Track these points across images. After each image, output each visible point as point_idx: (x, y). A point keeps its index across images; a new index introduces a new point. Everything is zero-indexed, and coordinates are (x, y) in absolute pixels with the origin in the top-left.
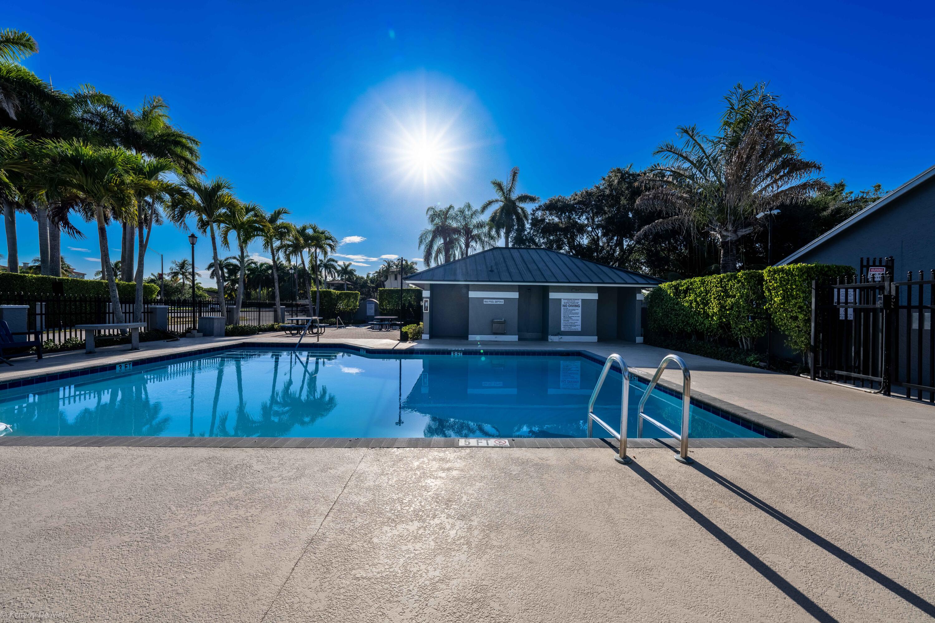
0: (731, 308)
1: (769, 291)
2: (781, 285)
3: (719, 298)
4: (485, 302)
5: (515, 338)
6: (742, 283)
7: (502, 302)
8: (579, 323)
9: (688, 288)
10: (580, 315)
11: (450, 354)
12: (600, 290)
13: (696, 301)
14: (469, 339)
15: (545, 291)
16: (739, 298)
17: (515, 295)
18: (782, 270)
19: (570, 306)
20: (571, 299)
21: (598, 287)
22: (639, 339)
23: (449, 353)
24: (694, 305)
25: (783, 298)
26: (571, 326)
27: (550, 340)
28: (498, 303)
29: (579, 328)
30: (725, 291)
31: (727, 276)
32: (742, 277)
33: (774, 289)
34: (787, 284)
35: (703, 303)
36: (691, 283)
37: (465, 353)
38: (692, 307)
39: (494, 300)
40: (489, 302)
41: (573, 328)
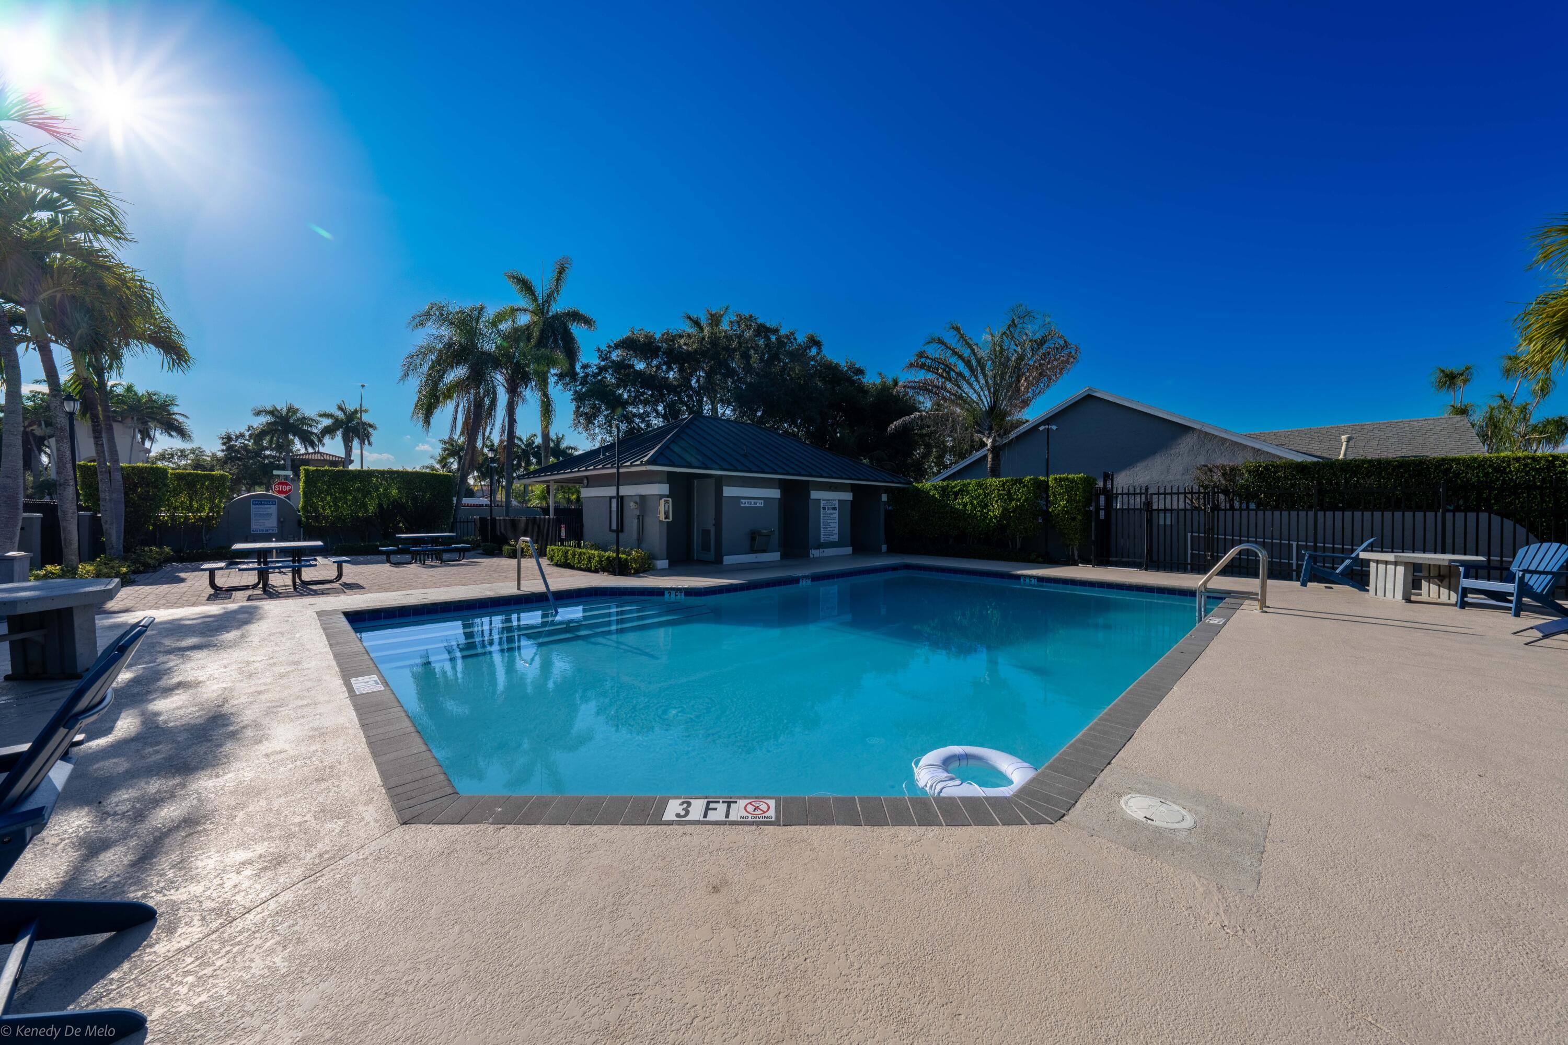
0: (1014, 511)
1: (1055, 495)
2: (1067, 492)
3: (1001, 498)
4: (743, 503)
5: (775, 556)
6: (1028, 487)
7: (761, 504)
8: (836, 531)
9: (961, 491)
10: (837, 521)
11: (799, 583)
12: (854, 488)
13: (972, 503)
14: (725, 563)
15: (805, 488)
16: (1024, 502)
17: (775, 494)
18: (1067, 479)
19: (829, 509)
20: (829, 500)
21: (852, 484)
22: (884, 548)
23: (795, 581)
24: (969, 507)
25: (1068, 502)
26: (829, 535)
27: (811, 556)
28: (757, 505)
29: (835, 538)
30: (1009, 494)
31: (1012, 480)
32: (1028, 482)
33: (1059, 494)
34: (1072, 490)
35: (980, 506)
36: (964, 485)
37: (815, 578)
38: (966, 510)
39: (753, 501)
40: (745, 504)
41: (831, 537)
